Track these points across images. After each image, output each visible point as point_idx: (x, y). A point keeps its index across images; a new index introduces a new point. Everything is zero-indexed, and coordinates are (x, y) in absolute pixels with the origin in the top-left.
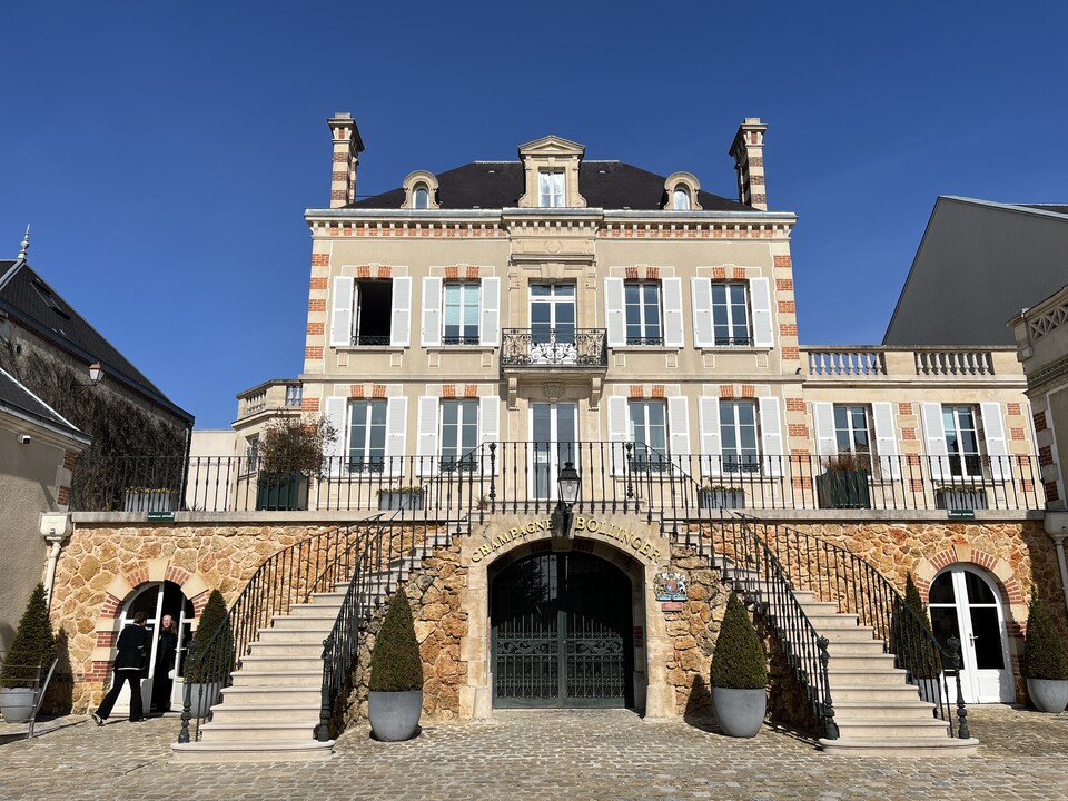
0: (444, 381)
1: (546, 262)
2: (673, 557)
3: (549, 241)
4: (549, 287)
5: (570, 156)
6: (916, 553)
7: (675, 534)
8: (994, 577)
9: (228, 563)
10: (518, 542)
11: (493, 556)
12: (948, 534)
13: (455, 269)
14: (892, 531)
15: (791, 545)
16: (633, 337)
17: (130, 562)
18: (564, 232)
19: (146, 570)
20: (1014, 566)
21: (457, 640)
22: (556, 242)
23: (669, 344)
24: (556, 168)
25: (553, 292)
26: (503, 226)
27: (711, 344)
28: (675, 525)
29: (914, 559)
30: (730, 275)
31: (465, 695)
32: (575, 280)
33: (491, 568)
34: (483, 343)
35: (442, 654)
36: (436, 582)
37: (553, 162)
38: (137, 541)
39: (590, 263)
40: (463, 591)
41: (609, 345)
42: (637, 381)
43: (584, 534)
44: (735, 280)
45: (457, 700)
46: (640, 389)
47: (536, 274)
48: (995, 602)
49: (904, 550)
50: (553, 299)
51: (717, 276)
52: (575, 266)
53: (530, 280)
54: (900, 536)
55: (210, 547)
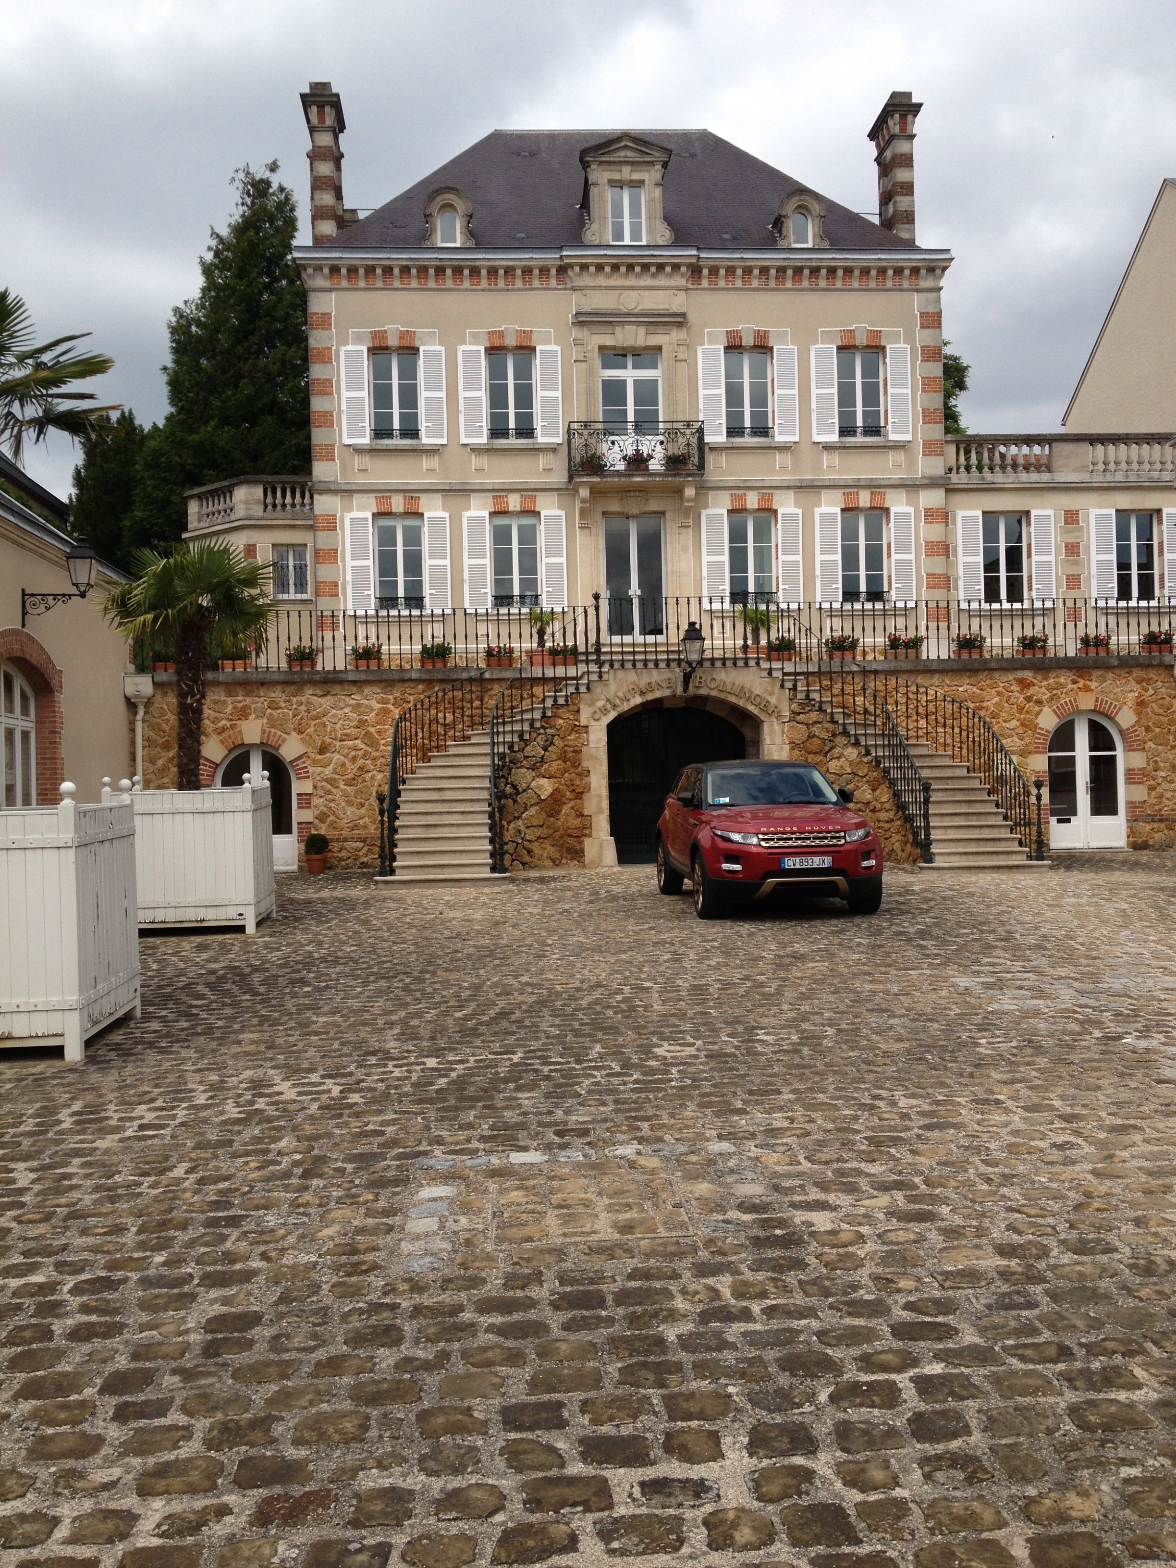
0: (494, 490)
1: (622, 323)
2: (793, 712)
3: (626, 293)
4: (625, 356)
5: (652, 163)
6: (1039, 702)
7: (794, 688)
8: (1117, 725)
9: (325, 725)
10: (638, 700)
11: (612, 715)
12: (1074, 682)
13: (501, 334)
14: (1016, 680)
15: (911, 696)
16: (734, 431)
17: (220, 724)
18: (646, 281)
19: (240, 732)
20: (1138, 714)
21: (579, 795)
22: (634, 294)
23: (779, 438)
24: (631, 181)
25: (630, 365)
26: (562, 270)
27: (834, 437)
28: (796, 681)
29: (1037, 708)
30: (861, 340)
31: (590, 847)
32: (659, 349)
33: (612, 728)
34: (541, 439)
35: (566, 809)
36: (556, 740)
37: (626, 173)
38: (225, 702)
39: (680, 325)
40: (584, 749)
41: (707, 439)
42: (739, 488)
43: (703, 692)
44: (868, 347)
45: (582, 851)
46: (743, 498)
47: (608, 341)
48: (1113, 749)
49: (1029, 699)
50: (630, 375)
51: (846, 342)
52: (660, 329)
53: (601, 348)
54: (1024, 685)
55: (303, 708)
